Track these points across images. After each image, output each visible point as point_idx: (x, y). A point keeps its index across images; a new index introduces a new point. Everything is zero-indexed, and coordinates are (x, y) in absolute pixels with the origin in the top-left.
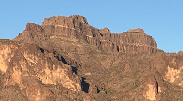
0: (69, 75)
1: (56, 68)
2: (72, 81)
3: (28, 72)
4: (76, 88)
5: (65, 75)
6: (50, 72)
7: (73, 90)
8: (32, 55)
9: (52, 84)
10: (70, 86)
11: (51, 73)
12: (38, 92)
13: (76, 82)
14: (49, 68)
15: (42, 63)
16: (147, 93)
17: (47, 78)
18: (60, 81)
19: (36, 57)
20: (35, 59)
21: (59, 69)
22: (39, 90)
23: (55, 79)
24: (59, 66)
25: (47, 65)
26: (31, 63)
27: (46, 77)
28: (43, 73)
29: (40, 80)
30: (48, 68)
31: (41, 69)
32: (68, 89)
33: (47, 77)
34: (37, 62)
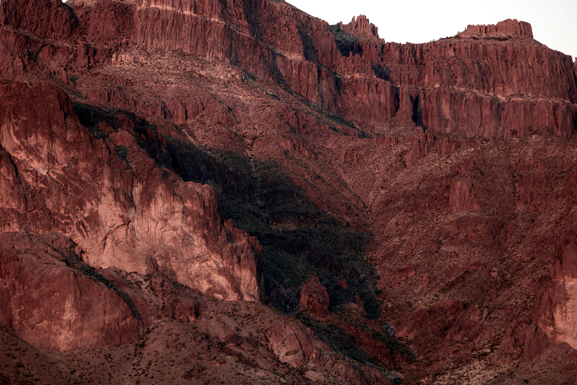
0: (206, 232)
1: (148, 197)
2: (219, 260)
3: (18, 215)
4: (237, 290)
5: (187, 230)
6: (122, 217)
7: (221, 297)
8: (41, 139)
9: (129, 270)
10: (210, 282)
11: (127, 222)
12: (68, 305)
13: (235, 260)
14: (116, 198)
15: (85, 176)
16: (557, 315)
17: (105, 245)
18: (166, 258)
19: (58, 149)
20: (52, 159)
21: (160, 201)
22: (71, 297)
23: (141, 246)
24: (160, 190)
25: (107, 182)
26: (35, 173)
27: (100, 239)
28: (86, 219)
29: (77, 251)
30: (110, 197)
31: (81, 204)
32: (200, 293)
33: (109, 241)
34: (63, 169)
